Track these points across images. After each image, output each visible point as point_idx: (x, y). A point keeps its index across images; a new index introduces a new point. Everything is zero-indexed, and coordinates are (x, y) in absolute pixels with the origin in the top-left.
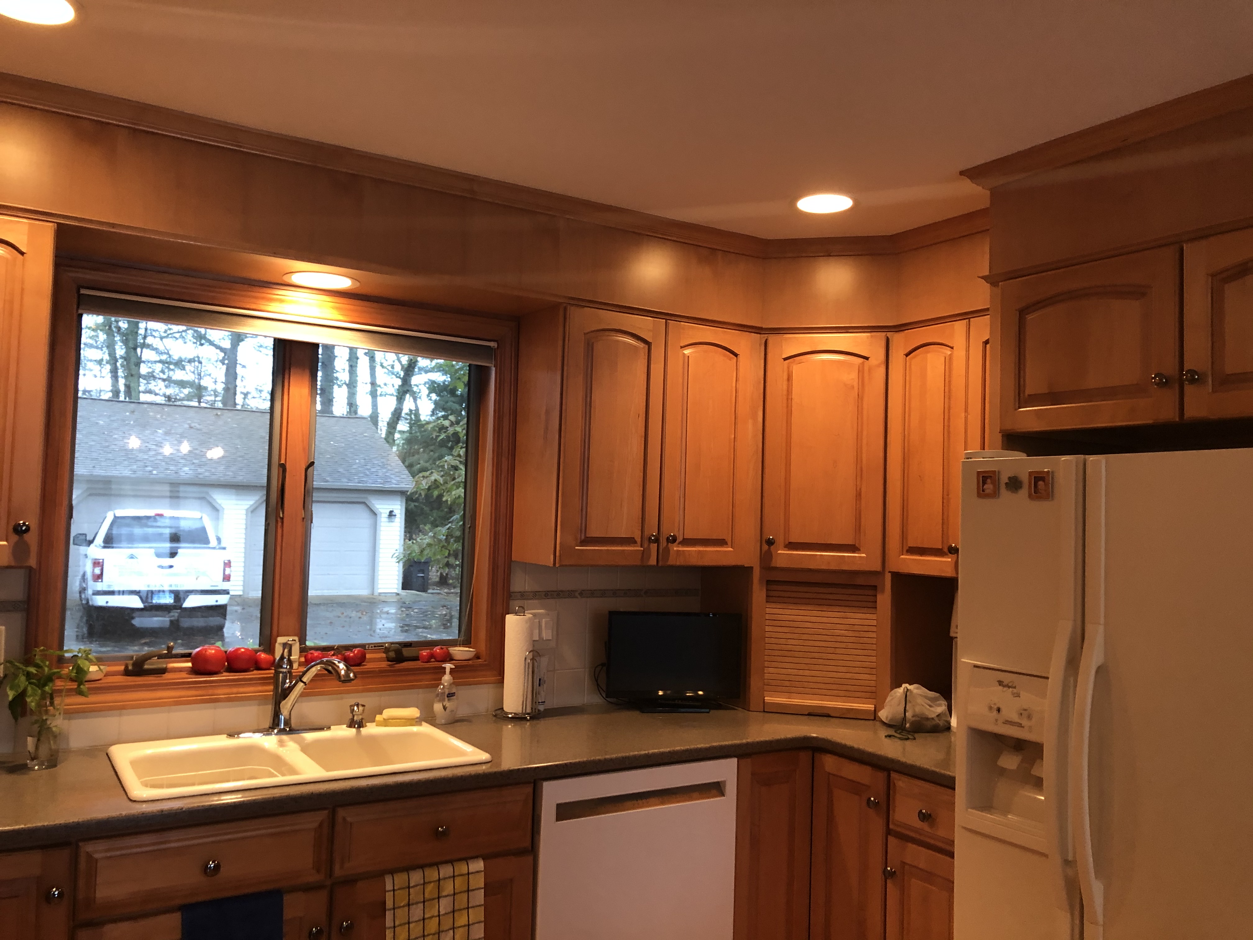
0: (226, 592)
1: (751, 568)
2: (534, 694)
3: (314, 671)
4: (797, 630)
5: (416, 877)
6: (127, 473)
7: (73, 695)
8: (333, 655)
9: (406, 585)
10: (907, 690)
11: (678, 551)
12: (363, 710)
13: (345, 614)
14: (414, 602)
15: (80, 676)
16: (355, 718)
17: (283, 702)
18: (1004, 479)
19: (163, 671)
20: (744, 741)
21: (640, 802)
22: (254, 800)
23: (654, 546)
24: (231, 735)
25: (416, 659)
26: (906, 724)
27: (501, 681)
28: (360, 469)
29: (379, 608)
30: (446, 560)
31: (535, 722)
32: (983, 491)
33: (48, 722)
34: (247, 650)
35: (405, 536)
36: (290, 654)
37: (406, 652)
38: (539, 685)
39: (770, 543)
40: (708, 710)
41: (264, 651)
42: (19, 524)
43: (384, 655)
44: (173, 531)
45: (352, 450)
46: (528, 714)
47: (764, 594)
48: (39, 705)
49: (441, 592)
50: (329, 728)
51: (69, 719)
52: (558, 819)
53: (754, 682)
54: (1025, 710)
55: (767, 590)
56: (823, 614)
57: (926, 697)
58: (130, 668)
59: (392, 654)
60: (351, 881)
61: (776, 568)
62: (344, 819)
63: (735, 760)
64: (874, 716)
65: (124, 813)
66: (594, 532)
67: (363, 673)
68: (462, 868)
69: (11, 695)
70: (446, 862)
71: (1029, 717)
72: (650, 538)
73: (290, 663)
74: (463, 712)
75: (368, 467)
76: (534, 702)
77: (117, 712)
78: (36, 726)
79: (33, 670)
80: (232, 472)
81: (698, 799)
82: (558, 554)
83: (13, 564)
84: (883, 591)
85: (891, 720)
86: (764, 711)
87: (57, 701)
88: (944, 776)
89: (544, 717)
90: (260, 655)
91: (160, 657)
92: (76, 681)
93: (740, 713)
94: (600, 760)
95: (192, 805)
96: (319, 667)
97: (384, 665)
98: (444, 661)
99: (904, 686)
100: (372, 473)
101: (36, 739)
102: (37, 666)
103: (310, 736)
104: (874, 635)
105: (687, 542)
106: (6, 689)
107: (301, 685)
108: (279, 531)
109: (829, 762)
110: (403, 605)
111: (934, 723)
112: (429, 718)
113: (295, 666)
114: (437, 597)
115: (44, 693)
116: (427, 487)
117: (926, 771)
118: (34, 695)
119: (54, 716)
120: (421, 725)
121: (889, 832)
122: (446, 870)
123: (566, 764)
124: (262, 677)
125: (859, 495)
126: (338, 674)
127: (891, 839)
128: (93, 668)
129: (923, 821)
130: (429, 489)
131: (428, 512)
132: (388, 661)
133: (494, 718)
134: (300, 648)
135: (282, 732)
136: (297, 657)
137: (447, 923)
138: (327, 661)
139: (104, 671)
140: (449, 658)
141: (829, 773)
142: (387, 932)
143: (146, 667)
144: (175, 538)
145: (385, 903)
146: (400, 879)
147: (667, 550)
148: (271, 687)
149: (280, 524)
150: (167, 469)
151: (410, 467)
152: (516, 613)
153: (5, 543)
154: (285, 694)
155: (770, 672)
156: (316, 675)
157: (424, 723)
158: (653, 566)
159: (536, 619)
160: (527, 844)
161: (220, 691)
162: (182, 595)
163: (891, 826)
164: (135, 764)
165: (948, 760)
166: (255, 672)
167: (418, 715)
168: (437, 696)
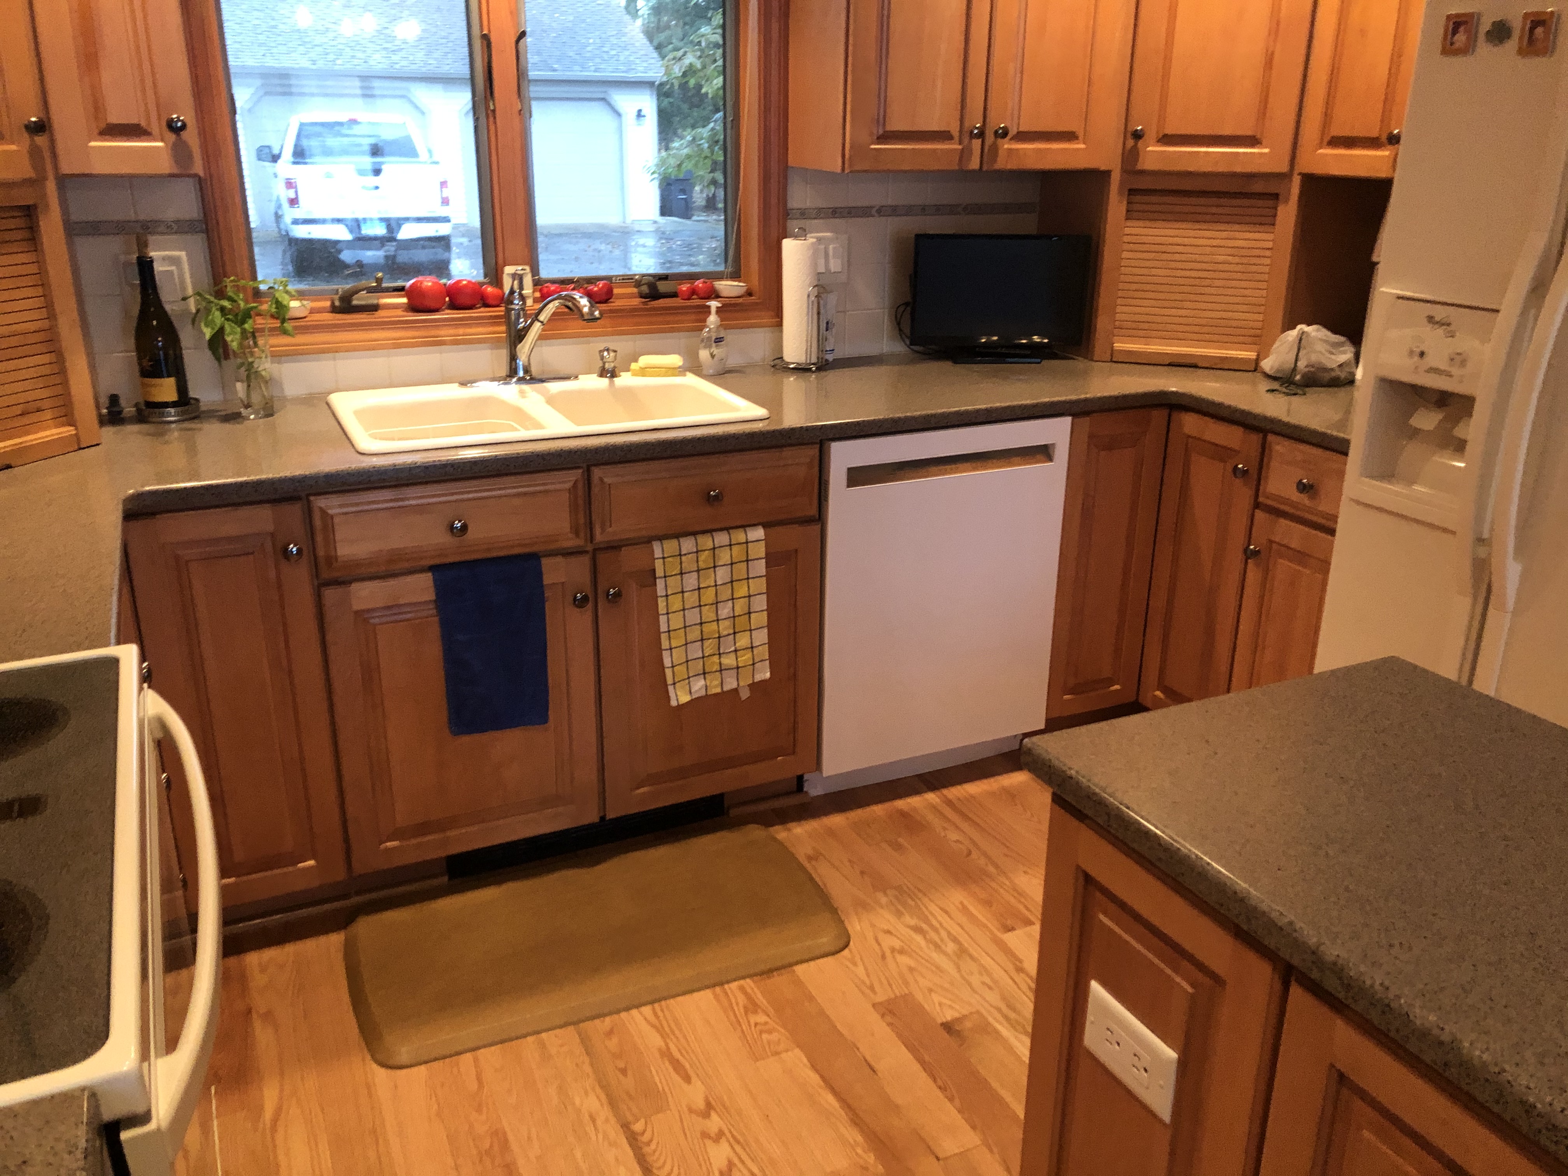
0: (446, 220)
1: (1107, 174)
2: (821, 340)
3: (552, 307)
4: (1164, 256)
5: (688, 544)
6: (304, 63)
7: (277, 335)
8: (573, 289)
9: (665, 211)
10: (1303, 333)
11: (1010, 150)
12: (616, 356)
13: (592, 248)
14: (676, 232)
15: (280, 312)
16: (607, 366)
17: (519, 346)
18: (1486, 25)
19: (375, 308)
20: (1083, 396)
21: (948, 467)
22: (496, 456)
23: (977, 143)
24: (463, 384)
25: (674, 295)
26: (1295, 376)
27: (780, 324)
28: (597, 52)
29: (633, 240)
30: (712, 175)
31: (823, 374)
32: (1452, 44)
33: (255, 365)
34: (469, 282)
35: (660, 143)
36: (521, 287)
37: (662, 287)
38: (827, 330)
39: (1138, 136)
40: (1039, 360)
41: (490, 283)
42: (172, 119)
43: (635, 290)
44: (372, 141)
45: (583, 25)
46: (813, 364)
47: (1123, 207)
48: (241, 345)
49: (709, 218)
50: (576, 377)
51: (279, 362)
52: (849, 485)
53: (1102, 323)
54: (1458, 354)
55: (1129, 203)
56: (1202, 233)
57: (1326, 341)
58: (337, 303)
59: (645, 289)
60: (614, 547)
61: (1143, 172)
62: (601, 479)
63: (1068, 420)
64: (1255, 367)
65: (353, 466)
66: (897, 124)
67: (611, 311)
68: (739, 536)
69: (208, 333)
70: (721, 530)
71: (1463, 363)
72: (972, 132)
73: (523, 298)
74: (734, 361)
75: (605, 49)
76: (821, 349)
77: (330, 355)
78: (243, 369)
79: (226, 303)
80: (436, 59)
81: (1020, 465)
82: (847, 156)
83: (175, 171)
84: (1287, 201)
85: (1278, 371)
86: (1112, 361)
87: (261, 342)
88: (1336, 439)
89: (833, 369)
90: (486, 288)
91: (370, 290)
92: (277, 318)
93: (1080, 364)
94: (899, 418)
95: (427, 460)
96: (556, 303)
97: (636, 302)
98: (709, 298)
99: (1299, 327)
100: (613, 57)
101: (245, 384)
102: (230, 299)
103: (554, 387)
104: (1268, 261)
105: (1023, 136)
106: (200, 325)
107: (537, 325)
108: (492, 128)
109: (1190, 423)
110: (662, 235)
111: (1333, 374)
112: (694, 367)
113: (529, 302)
114: (703, 226)
115: (244, 332)
116: (681, 74)
117: (1314, 433)
118: (233, 333)
119: (261, 358)
120: (685, 375)
121: (1257, 505)
122: (722, 538)
123: (858, 422)
124: (491, 316)
125: (1269, 62)
126: (579, 310)
127: (1259, 515)
128: (294, 304)
129: (1301, 493)
130: (685, 74)
131: (686, 111)
132: (641, 297)
133: (773, 369)
134: (533, 280)
135: (521, 380)
136: (531, 291)
137: (725, 593)
138: (566, 295)
139: (309, 307)
140: (714, 294)
141: (1189, 436)
142: (660, 600)
143: (355, 302)
144: (376, 151)
145: (654, 570)
146: (671, 546)
147: (995, 148)
148: (503, 328)
149: (491, 119)
150: (353, 57)
151: (659, 48)
152: (796, 237)
153: (160, 144)
154: (519, 336)
155: (1123, 313)
156: (554, 314)
157: (688, 373)
158: (974, 171)
159: (819, 244)
160: (813, 511)
161: (443, 332)
162: (394, 224)
163: (1261, 499)
164: (359, 414)
165: (1344, 423)
166: (482, 309)
167: (680, 363)
168: (702, 341)
